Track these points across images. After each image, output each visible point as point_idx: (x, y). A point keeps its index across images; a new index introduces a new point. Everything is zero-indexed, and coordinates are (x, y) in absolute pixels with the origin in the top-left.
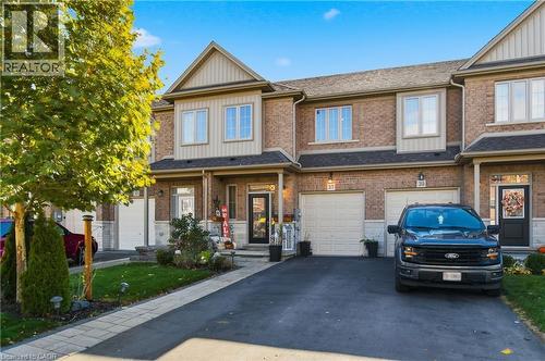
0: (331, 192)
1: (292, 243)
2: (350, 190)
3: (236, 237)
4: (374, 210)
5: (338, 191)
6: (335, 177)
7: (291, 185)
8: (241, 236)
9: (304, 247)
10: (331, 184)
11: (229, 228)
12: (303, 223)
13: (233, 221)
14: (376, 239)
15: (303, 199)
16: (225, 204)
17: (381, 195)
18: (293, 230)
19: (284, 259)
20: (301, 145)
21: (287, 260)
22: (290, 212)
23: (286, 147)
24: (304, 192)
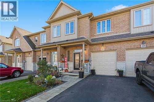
0: (103, 51)
1: (88, 70)
2: (111, 50)
3: (69, 68)
4: (121, 58)
5: (105, 51)
6: (104, 46)
7: (88, 49)
8: (71, 67)
9: (93, 72)
10: (103, 48)
11: (67, 65)
12: (92, 63)
13: (69, 62)
14: (122, 69)
15: (92, 54)
16: (66, 57)
17: (124, 51)
18: (89, 65)
19: (85, 77)
20: (91, 35)
21: (86, 77)
22: (87, 59)
23: (86, 36)
24: (92, 52)
